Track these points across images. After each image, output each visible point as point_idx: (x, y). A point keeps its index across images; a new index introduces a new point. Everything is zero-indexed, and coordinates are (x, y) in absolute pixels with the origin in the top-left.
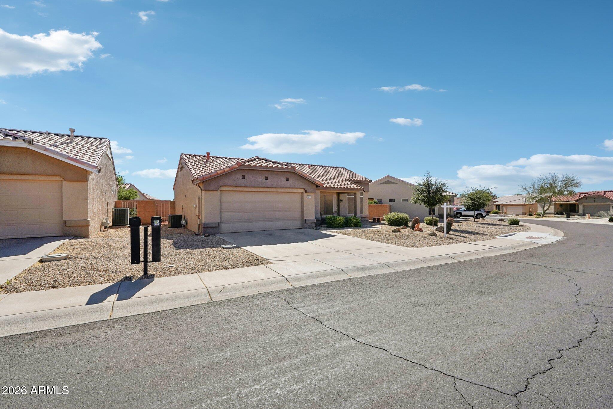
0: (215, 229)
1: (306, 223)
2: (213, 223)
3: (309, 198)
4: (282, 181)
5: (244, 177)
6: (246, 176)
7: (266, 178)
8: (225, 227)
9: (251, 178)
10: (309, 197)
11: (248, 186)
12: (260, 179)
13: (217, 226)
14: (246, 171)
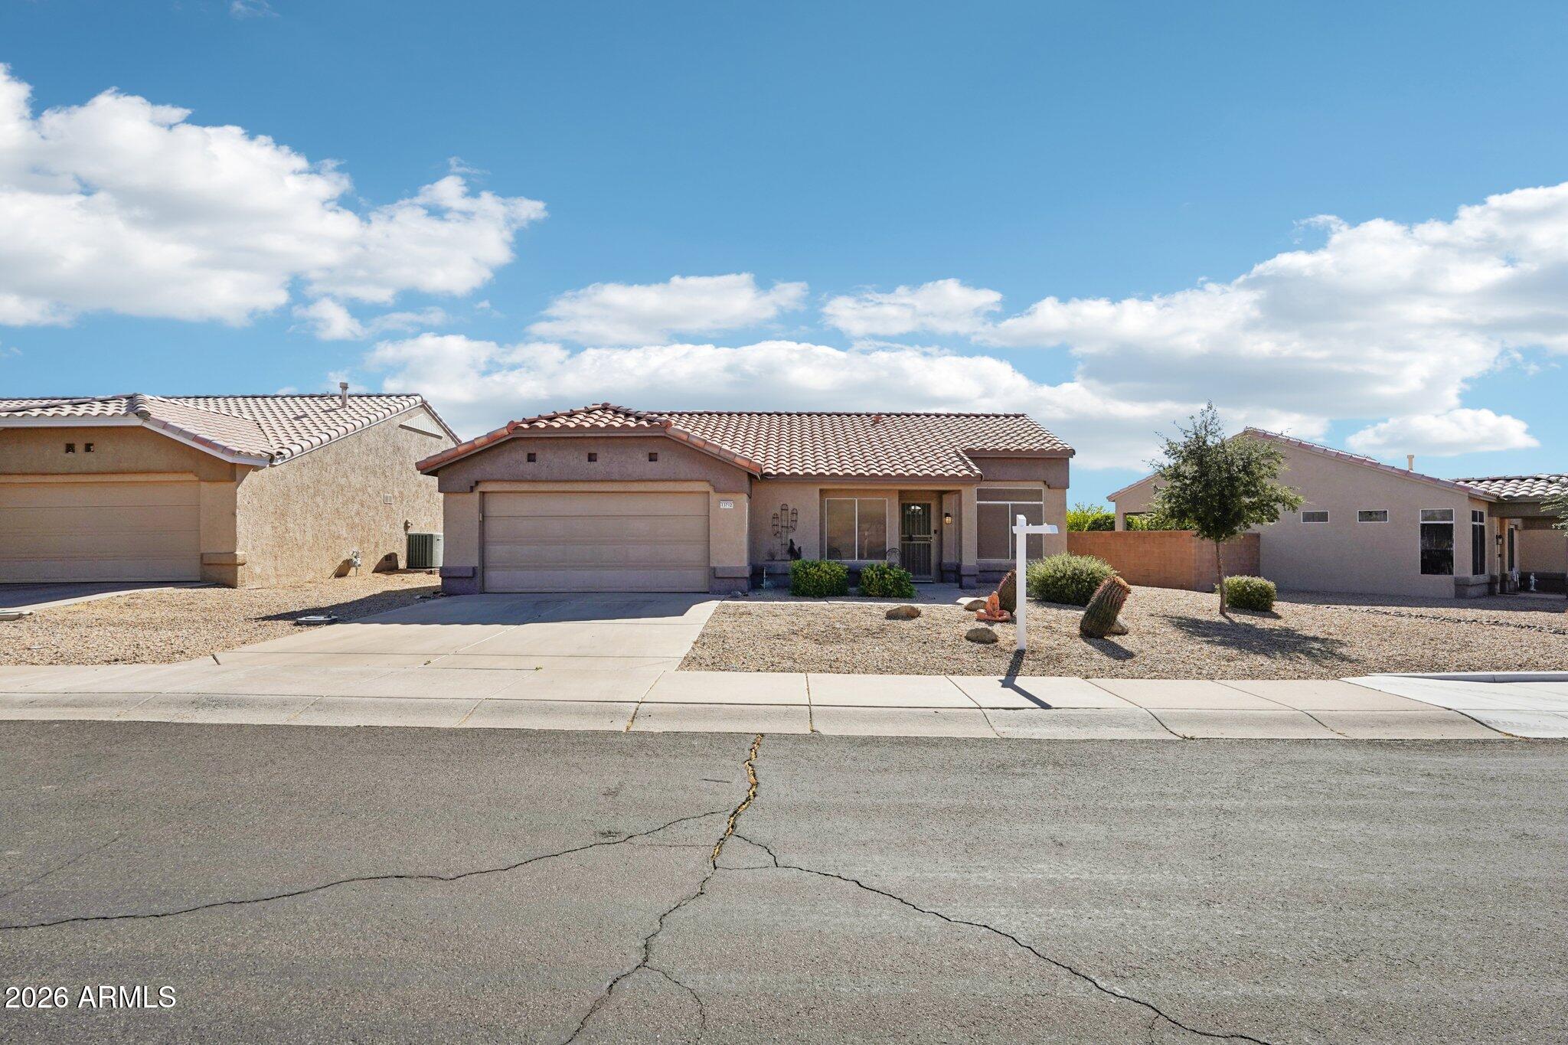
0: (466, 583)
1: (716, 578)
2: (460, 569)
3: (728, 507)
4: (637, 461)
5: (531, 458)
6: (539, 456)
7: (592, 458)
8: (496, 578)
9: (551, 460)
10: (726, 506)
11: (544, 479)
12: (575, 460)
13: (471, 574)
14: (537, 442)
